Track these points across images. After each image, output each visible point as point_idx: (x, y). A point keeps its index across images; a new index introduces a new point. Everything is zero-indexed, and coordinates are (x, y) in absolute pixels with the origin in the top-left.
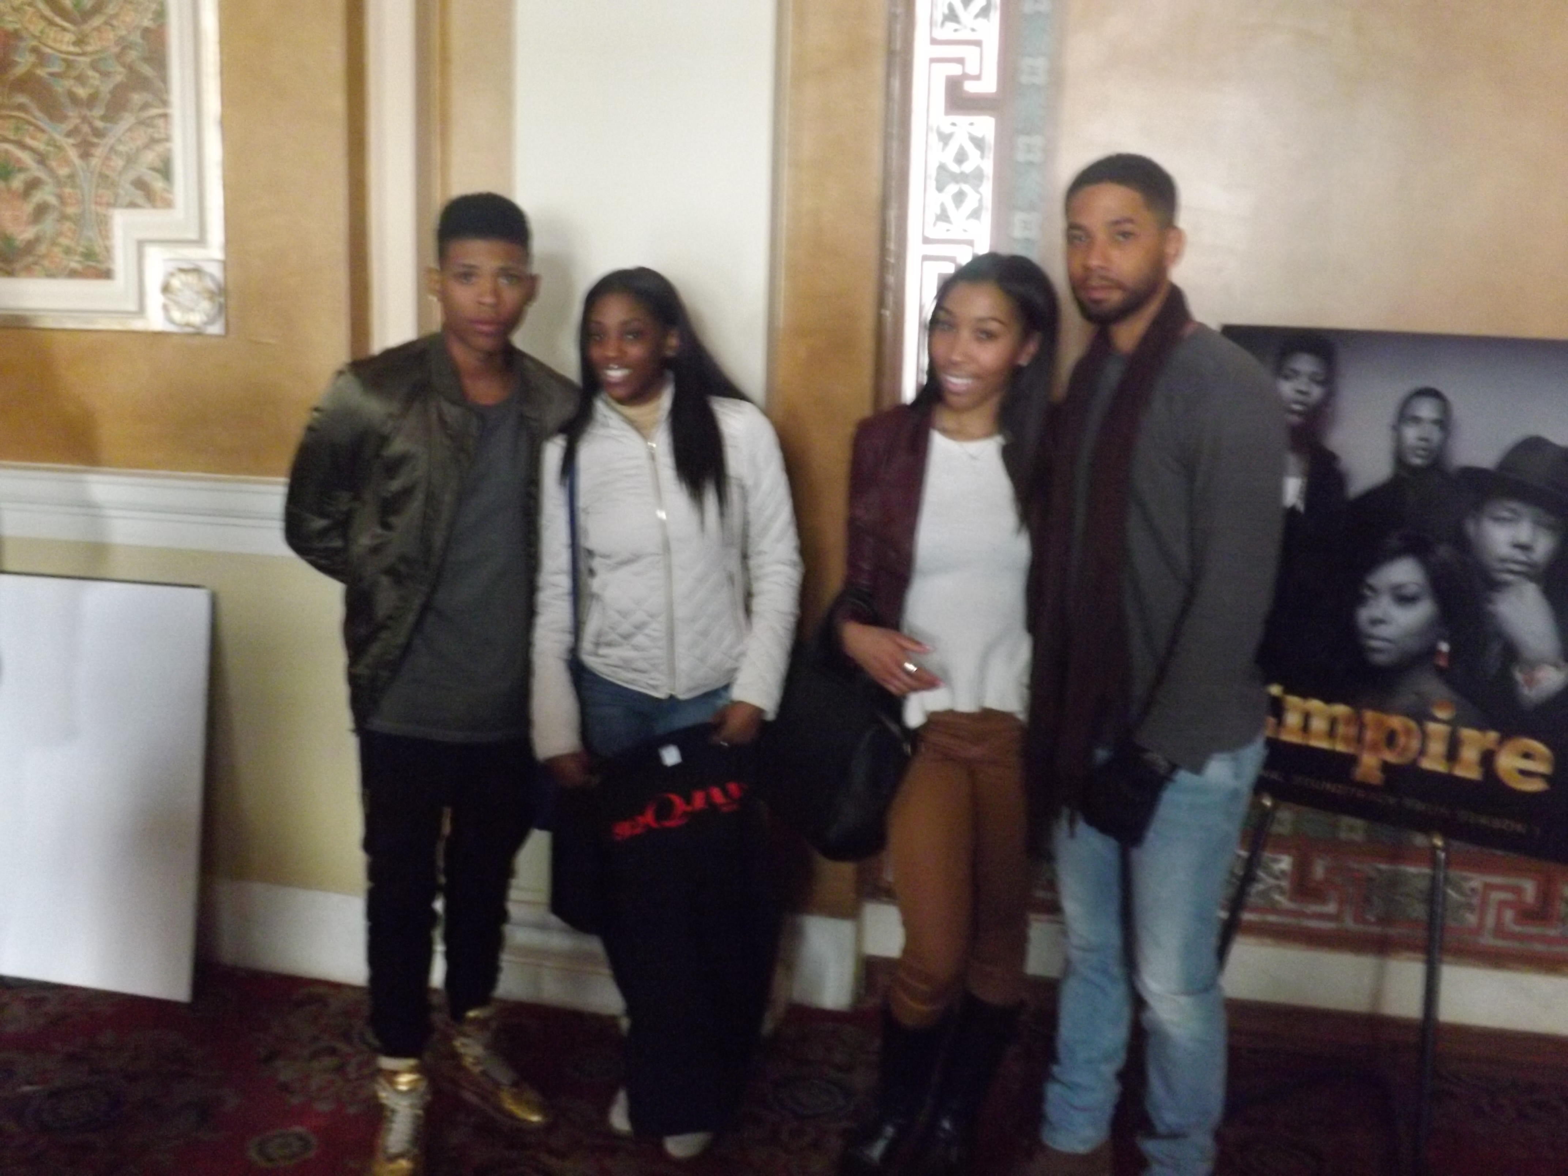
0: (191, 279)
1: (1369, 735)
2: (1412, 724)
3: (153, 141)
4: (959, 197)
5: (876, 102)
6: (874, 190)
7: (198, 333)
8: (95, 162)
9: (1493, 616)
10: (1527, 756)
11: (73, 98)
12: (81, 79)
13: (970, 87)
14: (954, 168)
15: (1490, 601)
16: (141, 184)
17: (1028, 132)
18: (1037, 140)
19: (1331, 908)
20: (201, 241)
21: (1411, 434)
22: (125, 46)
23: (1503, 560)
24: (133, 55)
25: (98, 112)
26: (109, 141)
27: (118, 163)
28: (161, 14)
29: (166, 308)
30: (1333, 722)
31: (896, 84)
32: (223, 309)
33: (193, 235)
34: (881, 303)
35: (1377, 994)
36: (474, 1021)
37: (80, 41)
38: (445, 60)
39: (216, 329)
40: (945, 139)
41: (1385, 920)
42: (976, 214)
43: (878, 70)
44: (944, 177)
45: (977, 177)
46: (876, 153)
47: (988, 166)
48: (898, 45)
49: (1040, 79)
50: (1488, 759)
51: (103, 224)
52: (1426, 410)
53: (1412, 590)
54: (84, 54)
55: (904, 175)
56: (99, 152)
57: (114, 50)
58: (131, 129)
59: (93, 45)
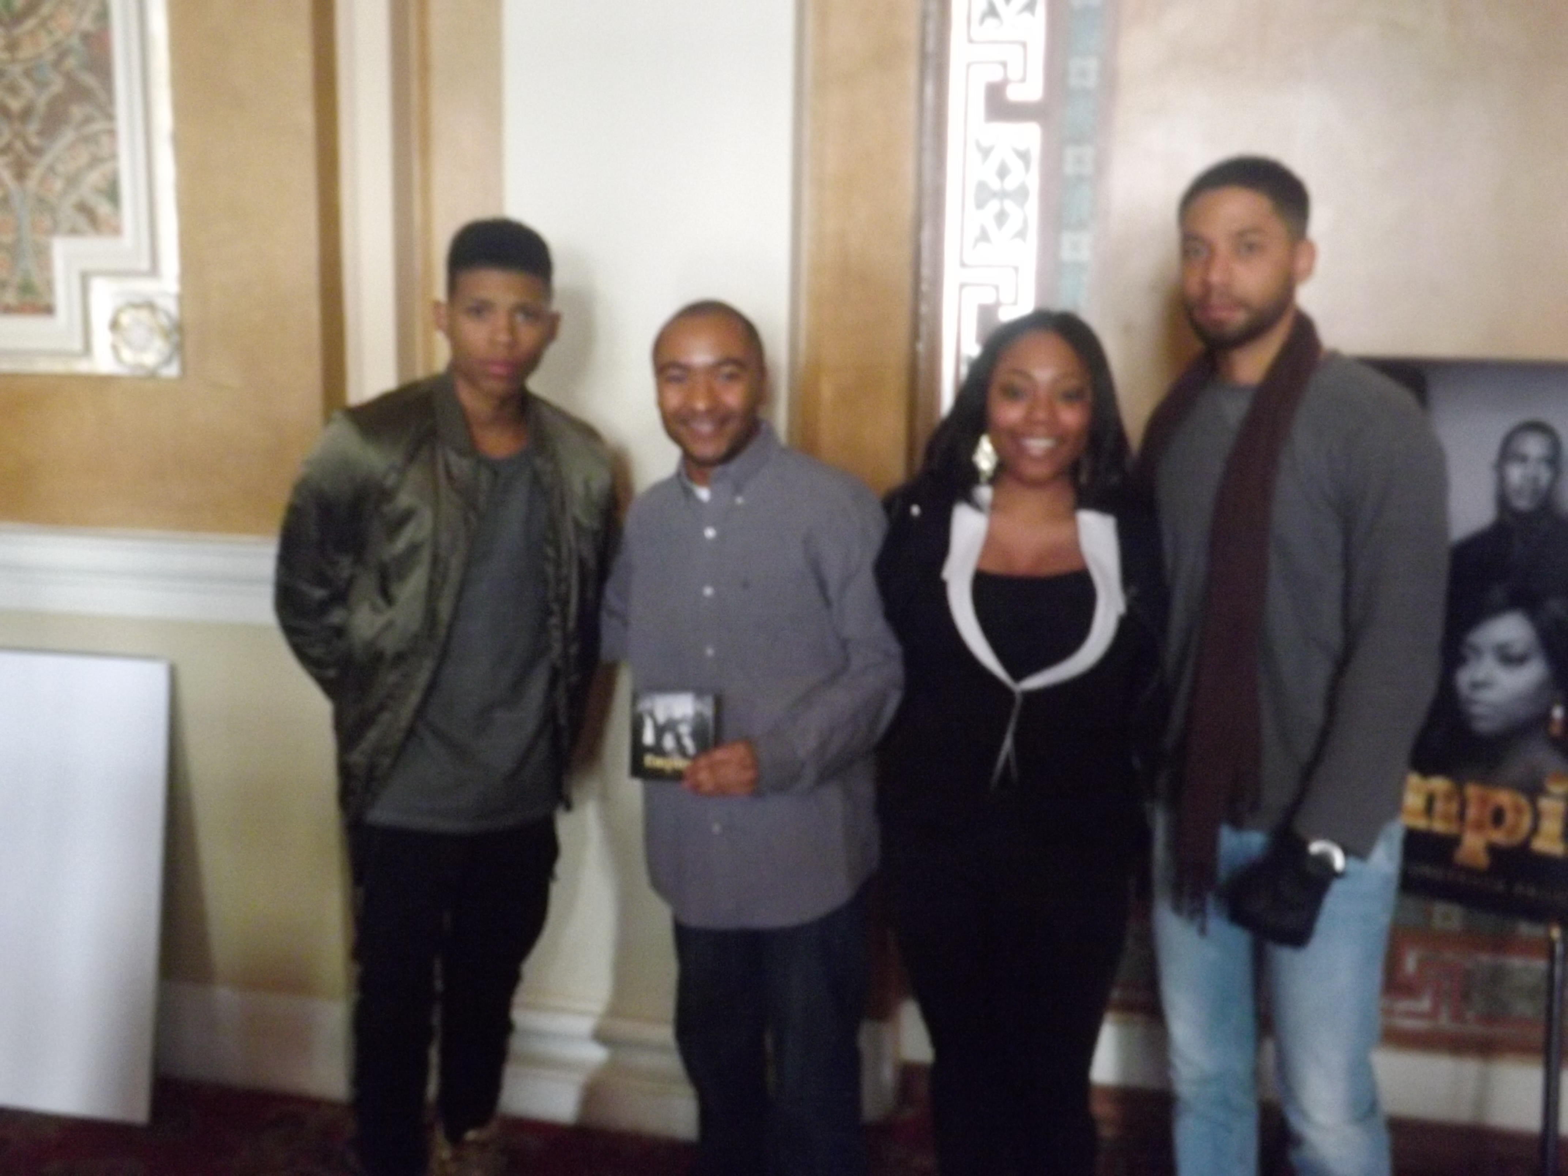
0: (144, 315)
1: (1472, 812)
2: (1523, 801)
3: (95, 161)
4: (1001, 217)
5: (910, 108)
6: (908, 209)
7: (152, 375)
8: (32, 184)
12: (13, 89)
13: (1015, 94)
14: (995, 184)
16: (85, 209)
17: (1077, 142)
18: (1088, 152)
19: (1425, 1004)
20: (154, 271)
21: (1516, 474)
22: (63, 54)
24: (71, 62)
25: (33, 127)
26: (47, 159)
27: (58, 185)
28: (103, 16)
29: (115, 349)
30: (1430, 800)
31: (929, 90)
32: (179, 349)
33: (145, 265)
34: (915, 335)
35: (1481, 1101)
36: (474, 1142)
37: (12, 48)
38: (425, 67)
39: (172, 371)
40: (986, 152)
41: (1489, 1019)
42: (1021, 234)
43: (911, 74)
44: (983, 195)
45: (1021, 194)
46: (909, 167)
47: (1033, 181)
48: (931, 45)
49: (1092, 82)
51: (43, 255)
52: (1533, 446)
53: (1518, 648)
54: (15, 61)
55: (939, 192)
56: (36, 173)
57: (51, 56)
58: (72, 146)
59: (26, 52)
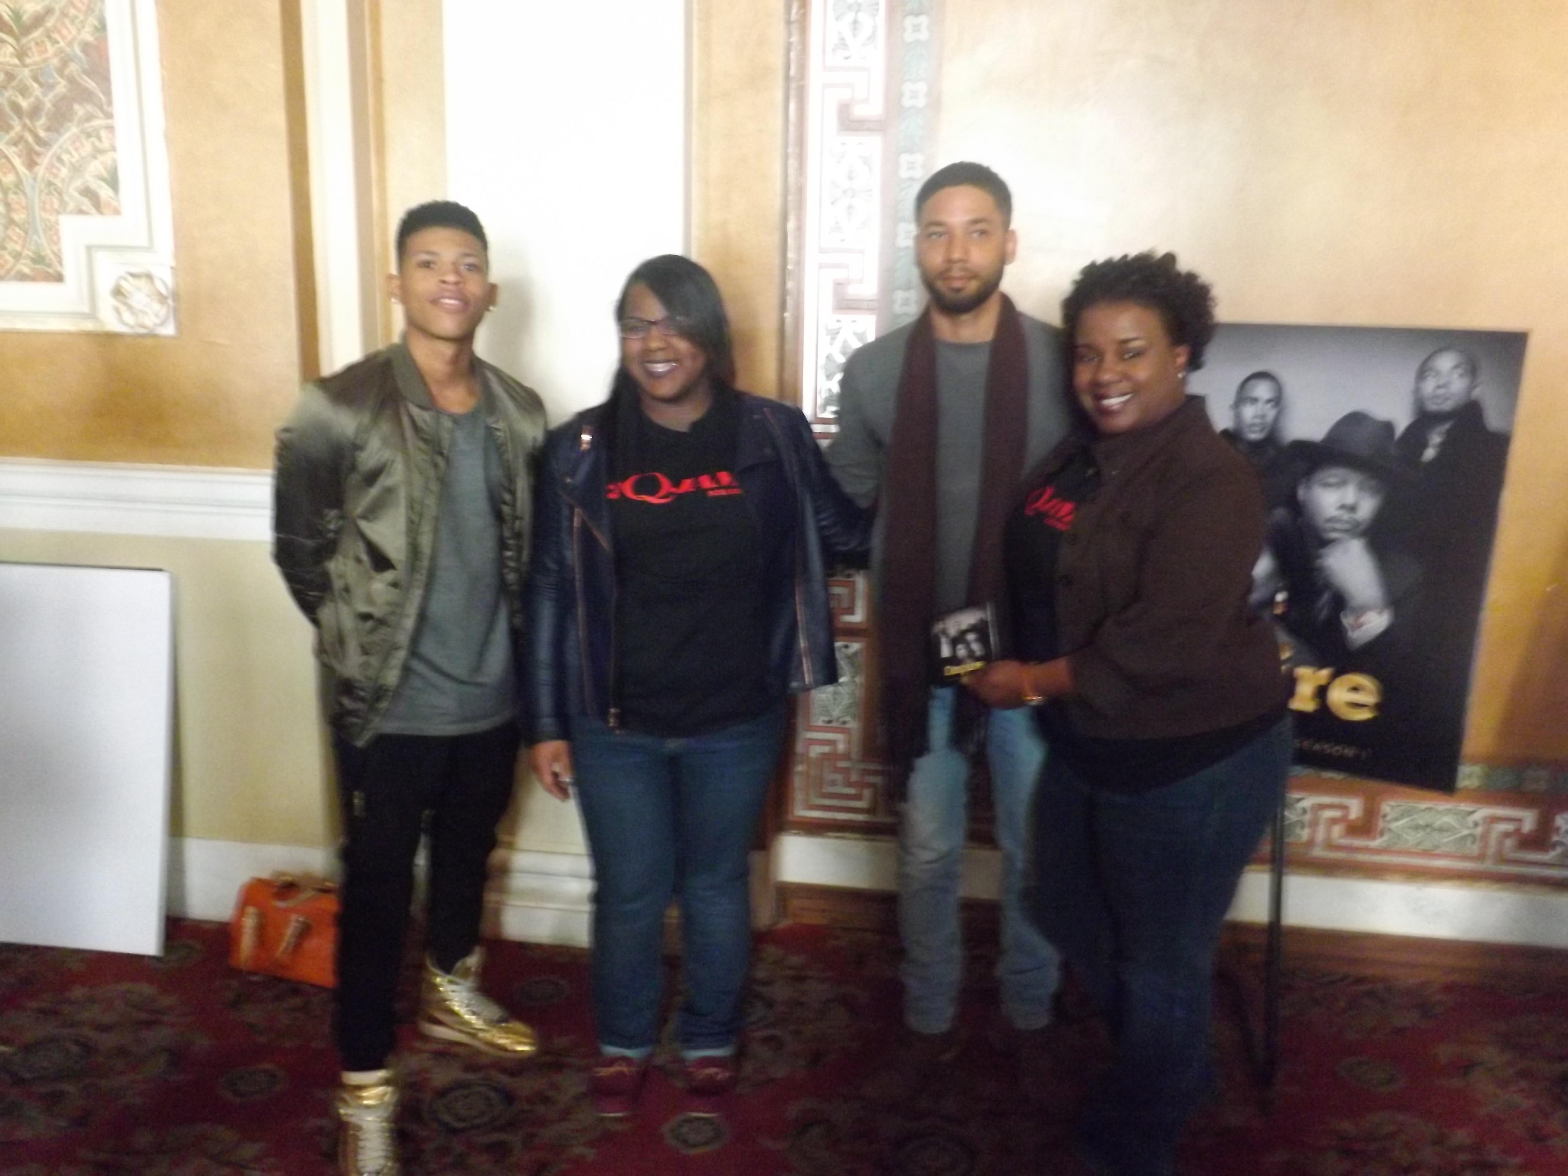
0: (142, 283)
3: (97, 152)
4: (850, 211)
5: (777, 123)
6: (777, 204)
7: (150, 335)
8: (41, 170)
9: (1321, 569)
10: (1355, 689)
11: (16, 108)
12: (24, 91)
13: (859, 111)
14: (845, 184)
15: (1319, 557)
16: (88, 193)
17: (910, 151)
18: (919, 157)
20: (150, 248)
21: (1249, 412)
22: (66, 61)
23: (1331, 520)
24: (73, 68)
25: (42, 121)
26: (54, 149)
27: (64, 172)
28: (101, 30)
29: (117, 310)
31: (793, 107)
32: (174, 312)
33: (143, 242)
34: (782, 306)
37: (21, 54)
38: (379, 80)
39: (168, 330)
40: (838, 159)
43: (778, 95)
44: (836, 193)
45: (866, 192)
46: (777, 169)
47: (875, 181)
48: (793, 71)
49: (921, 102)
50: (1322, 692)
51: (52, 230)
52: (1263, 390)
54: (25, 66)
55: (801, 190)
56: (44, 161)
57: (55, 62)
58: (75, 140)
59: (34, 58)
